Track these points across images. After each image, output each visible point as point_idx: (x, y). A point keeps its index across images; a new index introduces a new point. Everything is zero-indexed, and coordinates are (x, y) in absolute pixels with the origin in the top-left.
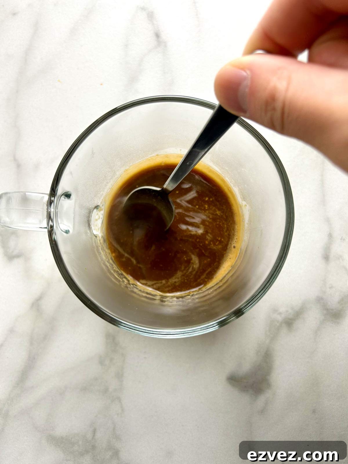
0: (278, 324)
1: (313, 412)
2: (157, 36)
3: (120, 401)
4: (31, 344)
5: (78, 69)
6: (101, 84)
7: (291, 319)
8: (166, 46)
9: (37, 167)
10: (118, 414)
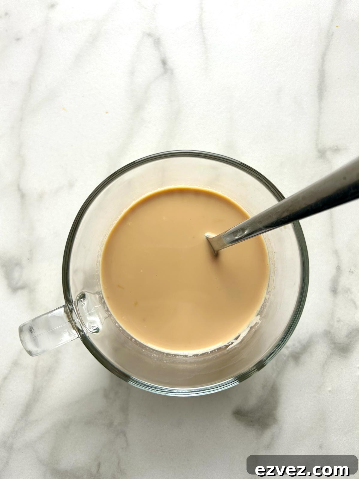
0: (285, 358)
1: (319, 447)
2: (164, 63)
3: (125, 435)
4: (36, 376)
5: (83, 97)
6: (107, 113)
7: (298, 353)
8: (172, 73)
9: (41, 197)
10: (123, 448)
